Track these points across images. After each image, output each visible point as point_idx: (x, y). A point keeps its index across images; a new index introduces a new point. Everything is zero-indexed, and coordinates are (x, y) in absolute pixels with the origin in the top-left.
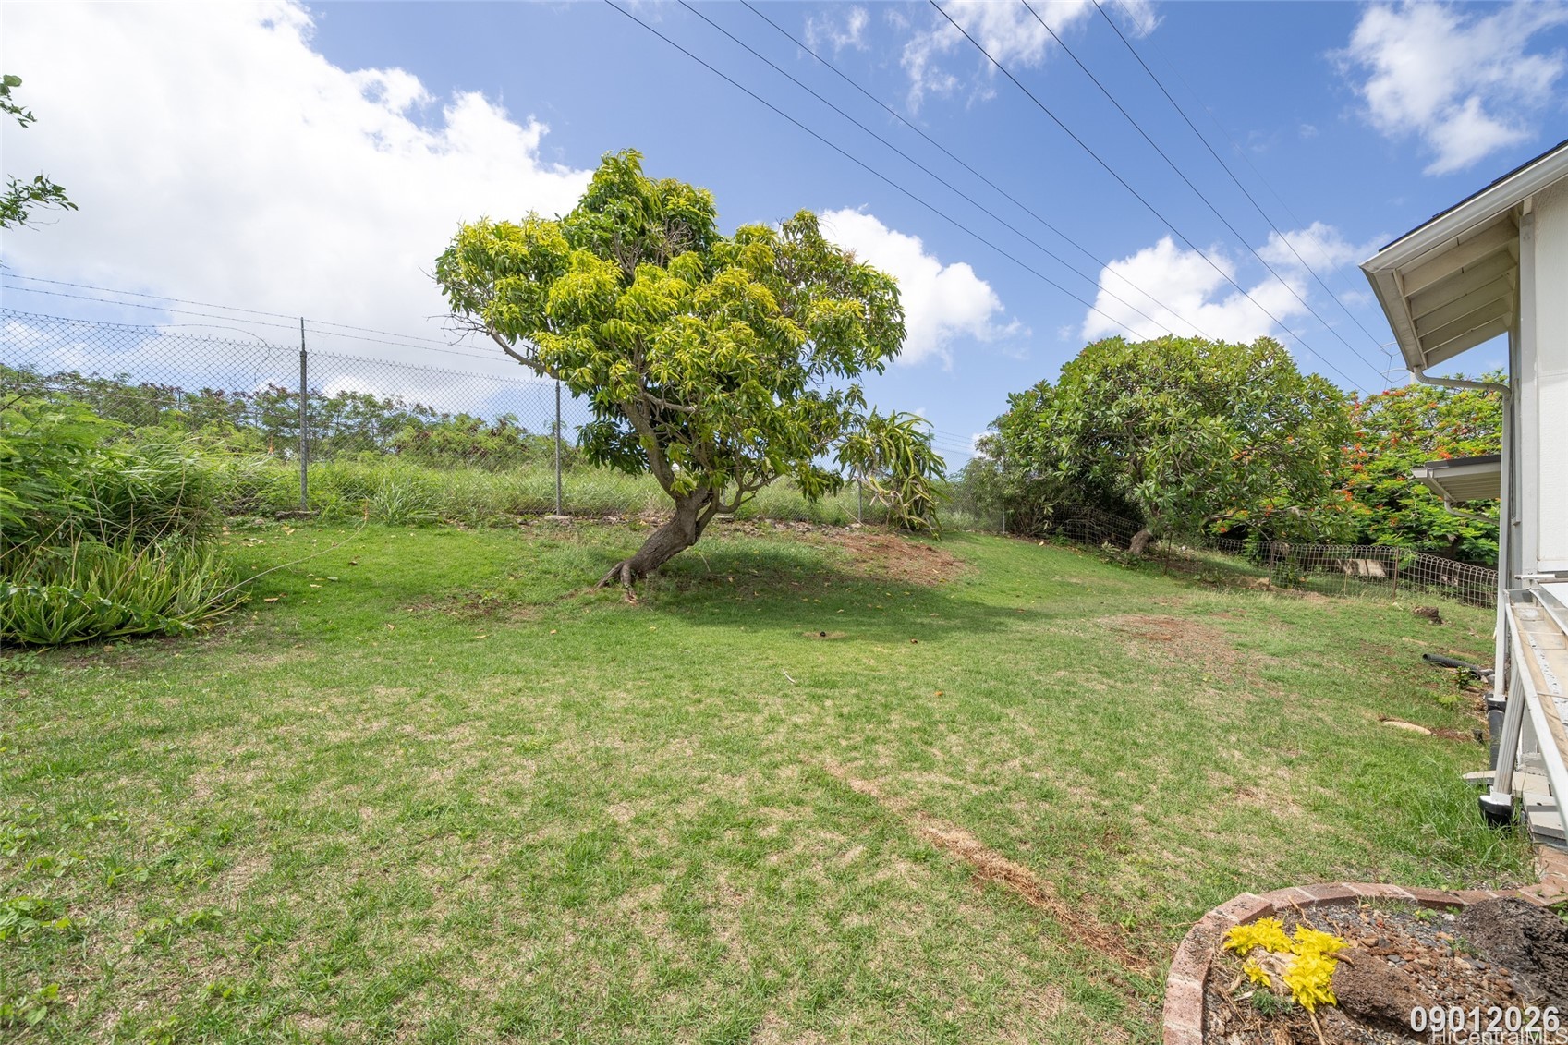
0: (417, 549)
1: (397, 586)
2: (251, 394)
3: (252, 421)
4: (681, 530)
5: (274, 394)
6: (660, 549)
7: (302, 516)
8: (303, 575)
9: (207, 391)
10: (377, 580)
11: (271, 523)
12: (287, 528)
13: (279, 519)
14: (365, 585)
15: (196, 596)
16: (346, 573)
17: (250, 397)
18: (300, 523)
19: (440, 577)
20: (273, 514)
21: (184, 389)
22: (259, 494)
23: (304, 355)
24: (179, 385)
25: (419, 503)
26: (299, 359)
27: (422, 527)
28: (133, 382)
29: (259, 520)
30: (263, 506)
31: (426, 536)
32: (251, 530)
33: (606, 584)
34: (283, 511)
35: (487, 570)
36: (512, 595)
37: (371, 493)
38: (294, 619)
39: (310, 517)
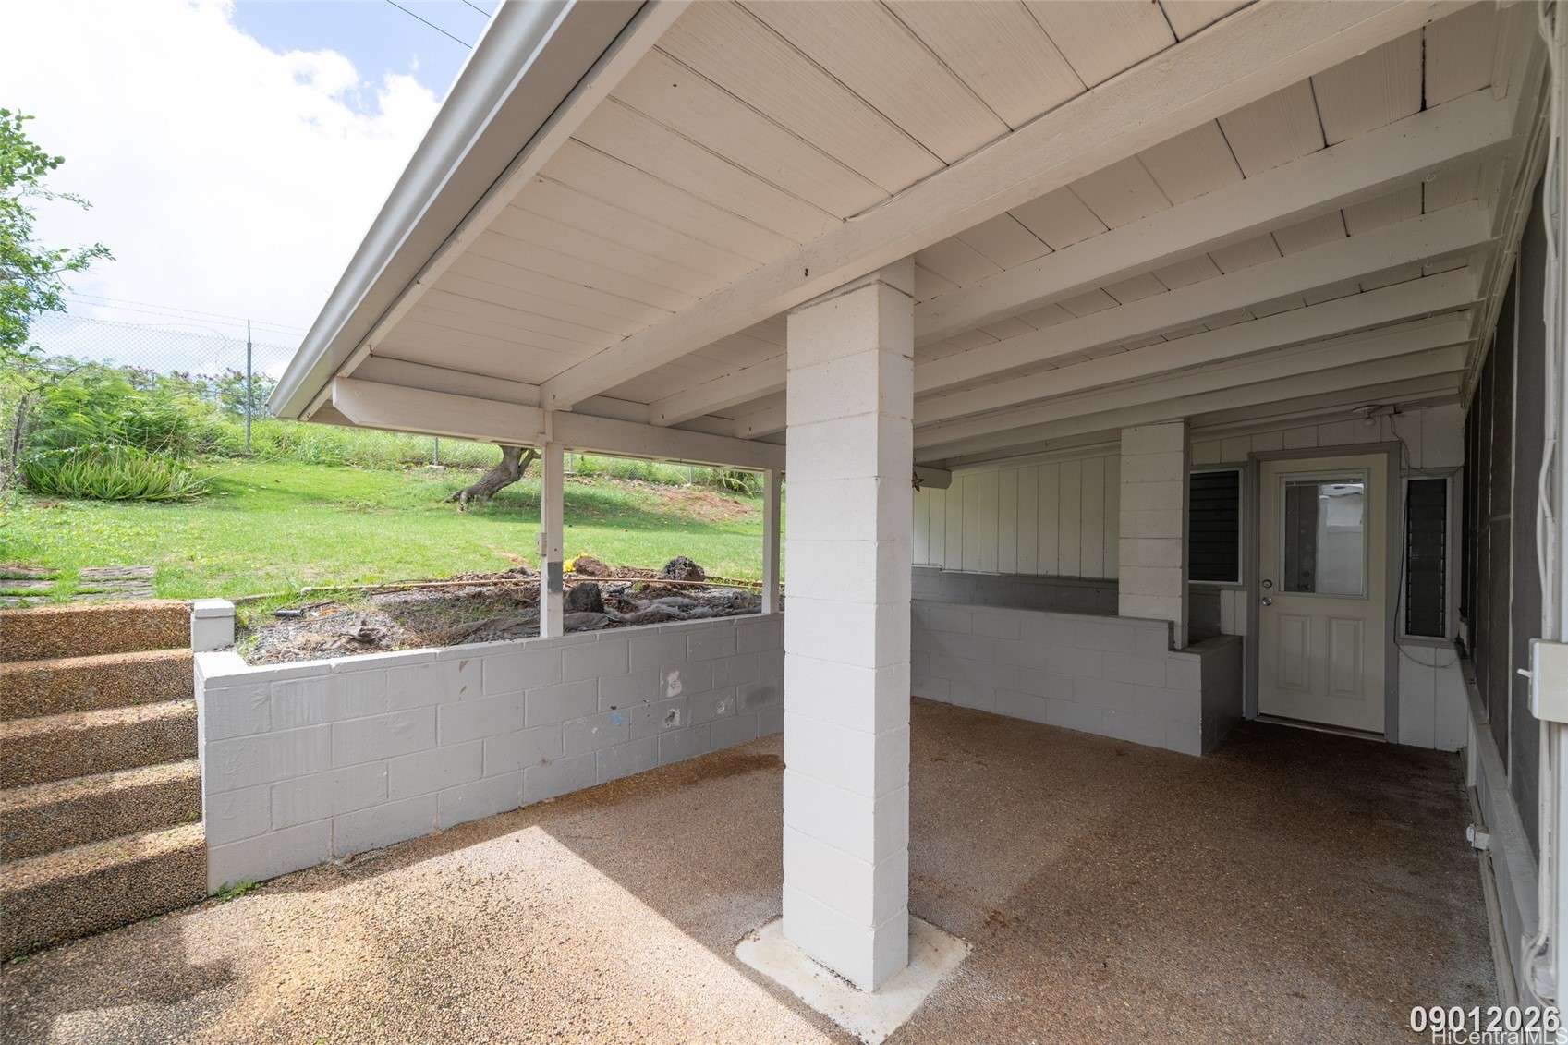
0: (323, 478)
1: (304, 494)
2: (212, 376)
3: (212, 398)
4: (507, 469)
5: (231, 376)
6: (491, 482)
7: (246, 456)
8: (245, 485)
9: (176, 373)
10: (291, 490)
11: (225, 459)
12: (235, 462)
13: (231, 457)
14: (285, 492)
15: (181, 483)
16: (274, 486)
17: (211, 379)
18: (245, 460)
19: (334, 492)
20: (228, 454)
21: (157, 371)
22: (218, 441)
23: (249, 345)
24: (153, 368)
25: (331, 451)
26: (246, 348)
27: (329, 466)
28: (116, 366)
29: (217, 457)
30: (219, 449)
31: (332, 471)
32: (213, 462)
33: (448, 502)
34: (233, 453)
35: (368, 490)
36: (379, 503)
37: (296, 444)
38: (238, 502)
39: (252, 457)
